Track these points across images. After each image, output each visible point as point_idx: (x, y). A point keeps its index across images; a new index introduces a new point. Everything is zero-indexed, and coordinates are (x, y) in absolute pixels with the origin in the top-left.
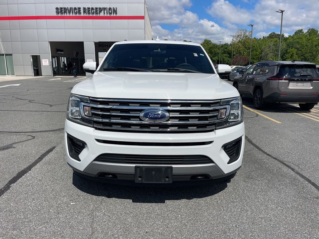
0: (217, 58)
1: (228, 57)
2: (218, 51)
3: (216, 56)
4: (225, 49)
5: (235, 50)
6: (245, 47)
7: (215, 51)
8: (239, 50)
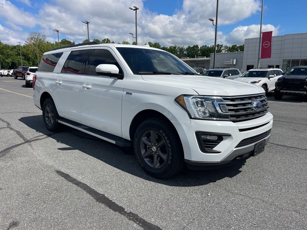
0: (11, 60)
1: (24, 59)
2: (11, 52)
3: (9, 58)
4: (19, 51)
5: (30, 52)
6: (41, 51)
7: (7, 52)
8: (35, 53)
